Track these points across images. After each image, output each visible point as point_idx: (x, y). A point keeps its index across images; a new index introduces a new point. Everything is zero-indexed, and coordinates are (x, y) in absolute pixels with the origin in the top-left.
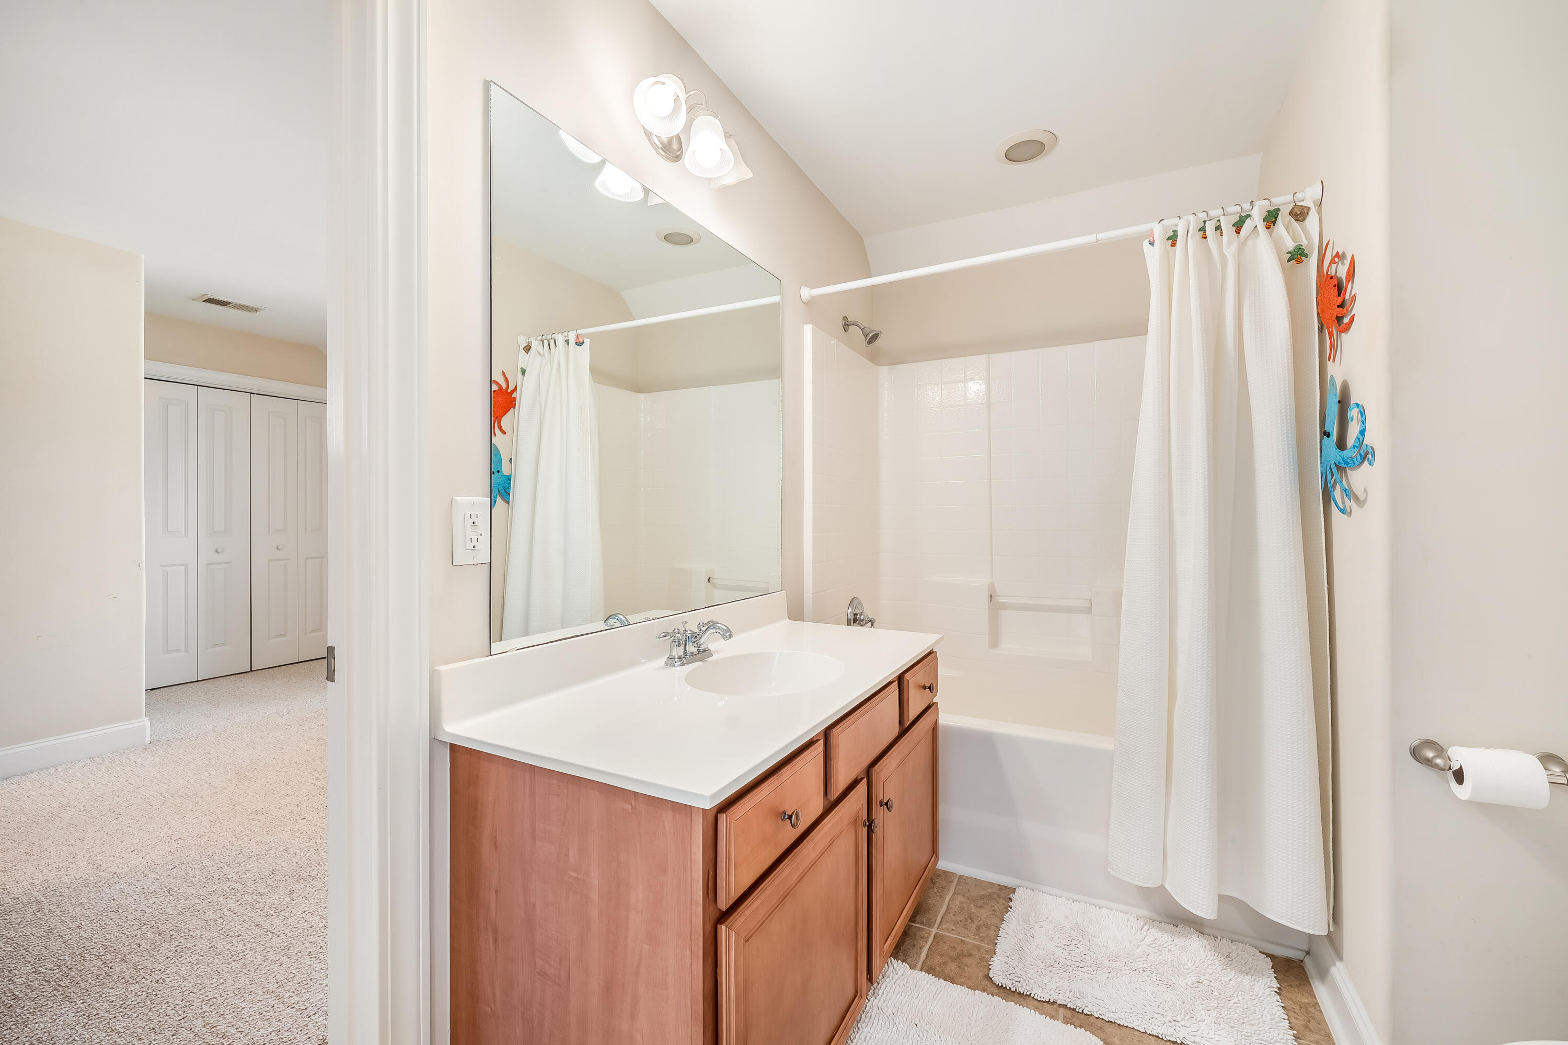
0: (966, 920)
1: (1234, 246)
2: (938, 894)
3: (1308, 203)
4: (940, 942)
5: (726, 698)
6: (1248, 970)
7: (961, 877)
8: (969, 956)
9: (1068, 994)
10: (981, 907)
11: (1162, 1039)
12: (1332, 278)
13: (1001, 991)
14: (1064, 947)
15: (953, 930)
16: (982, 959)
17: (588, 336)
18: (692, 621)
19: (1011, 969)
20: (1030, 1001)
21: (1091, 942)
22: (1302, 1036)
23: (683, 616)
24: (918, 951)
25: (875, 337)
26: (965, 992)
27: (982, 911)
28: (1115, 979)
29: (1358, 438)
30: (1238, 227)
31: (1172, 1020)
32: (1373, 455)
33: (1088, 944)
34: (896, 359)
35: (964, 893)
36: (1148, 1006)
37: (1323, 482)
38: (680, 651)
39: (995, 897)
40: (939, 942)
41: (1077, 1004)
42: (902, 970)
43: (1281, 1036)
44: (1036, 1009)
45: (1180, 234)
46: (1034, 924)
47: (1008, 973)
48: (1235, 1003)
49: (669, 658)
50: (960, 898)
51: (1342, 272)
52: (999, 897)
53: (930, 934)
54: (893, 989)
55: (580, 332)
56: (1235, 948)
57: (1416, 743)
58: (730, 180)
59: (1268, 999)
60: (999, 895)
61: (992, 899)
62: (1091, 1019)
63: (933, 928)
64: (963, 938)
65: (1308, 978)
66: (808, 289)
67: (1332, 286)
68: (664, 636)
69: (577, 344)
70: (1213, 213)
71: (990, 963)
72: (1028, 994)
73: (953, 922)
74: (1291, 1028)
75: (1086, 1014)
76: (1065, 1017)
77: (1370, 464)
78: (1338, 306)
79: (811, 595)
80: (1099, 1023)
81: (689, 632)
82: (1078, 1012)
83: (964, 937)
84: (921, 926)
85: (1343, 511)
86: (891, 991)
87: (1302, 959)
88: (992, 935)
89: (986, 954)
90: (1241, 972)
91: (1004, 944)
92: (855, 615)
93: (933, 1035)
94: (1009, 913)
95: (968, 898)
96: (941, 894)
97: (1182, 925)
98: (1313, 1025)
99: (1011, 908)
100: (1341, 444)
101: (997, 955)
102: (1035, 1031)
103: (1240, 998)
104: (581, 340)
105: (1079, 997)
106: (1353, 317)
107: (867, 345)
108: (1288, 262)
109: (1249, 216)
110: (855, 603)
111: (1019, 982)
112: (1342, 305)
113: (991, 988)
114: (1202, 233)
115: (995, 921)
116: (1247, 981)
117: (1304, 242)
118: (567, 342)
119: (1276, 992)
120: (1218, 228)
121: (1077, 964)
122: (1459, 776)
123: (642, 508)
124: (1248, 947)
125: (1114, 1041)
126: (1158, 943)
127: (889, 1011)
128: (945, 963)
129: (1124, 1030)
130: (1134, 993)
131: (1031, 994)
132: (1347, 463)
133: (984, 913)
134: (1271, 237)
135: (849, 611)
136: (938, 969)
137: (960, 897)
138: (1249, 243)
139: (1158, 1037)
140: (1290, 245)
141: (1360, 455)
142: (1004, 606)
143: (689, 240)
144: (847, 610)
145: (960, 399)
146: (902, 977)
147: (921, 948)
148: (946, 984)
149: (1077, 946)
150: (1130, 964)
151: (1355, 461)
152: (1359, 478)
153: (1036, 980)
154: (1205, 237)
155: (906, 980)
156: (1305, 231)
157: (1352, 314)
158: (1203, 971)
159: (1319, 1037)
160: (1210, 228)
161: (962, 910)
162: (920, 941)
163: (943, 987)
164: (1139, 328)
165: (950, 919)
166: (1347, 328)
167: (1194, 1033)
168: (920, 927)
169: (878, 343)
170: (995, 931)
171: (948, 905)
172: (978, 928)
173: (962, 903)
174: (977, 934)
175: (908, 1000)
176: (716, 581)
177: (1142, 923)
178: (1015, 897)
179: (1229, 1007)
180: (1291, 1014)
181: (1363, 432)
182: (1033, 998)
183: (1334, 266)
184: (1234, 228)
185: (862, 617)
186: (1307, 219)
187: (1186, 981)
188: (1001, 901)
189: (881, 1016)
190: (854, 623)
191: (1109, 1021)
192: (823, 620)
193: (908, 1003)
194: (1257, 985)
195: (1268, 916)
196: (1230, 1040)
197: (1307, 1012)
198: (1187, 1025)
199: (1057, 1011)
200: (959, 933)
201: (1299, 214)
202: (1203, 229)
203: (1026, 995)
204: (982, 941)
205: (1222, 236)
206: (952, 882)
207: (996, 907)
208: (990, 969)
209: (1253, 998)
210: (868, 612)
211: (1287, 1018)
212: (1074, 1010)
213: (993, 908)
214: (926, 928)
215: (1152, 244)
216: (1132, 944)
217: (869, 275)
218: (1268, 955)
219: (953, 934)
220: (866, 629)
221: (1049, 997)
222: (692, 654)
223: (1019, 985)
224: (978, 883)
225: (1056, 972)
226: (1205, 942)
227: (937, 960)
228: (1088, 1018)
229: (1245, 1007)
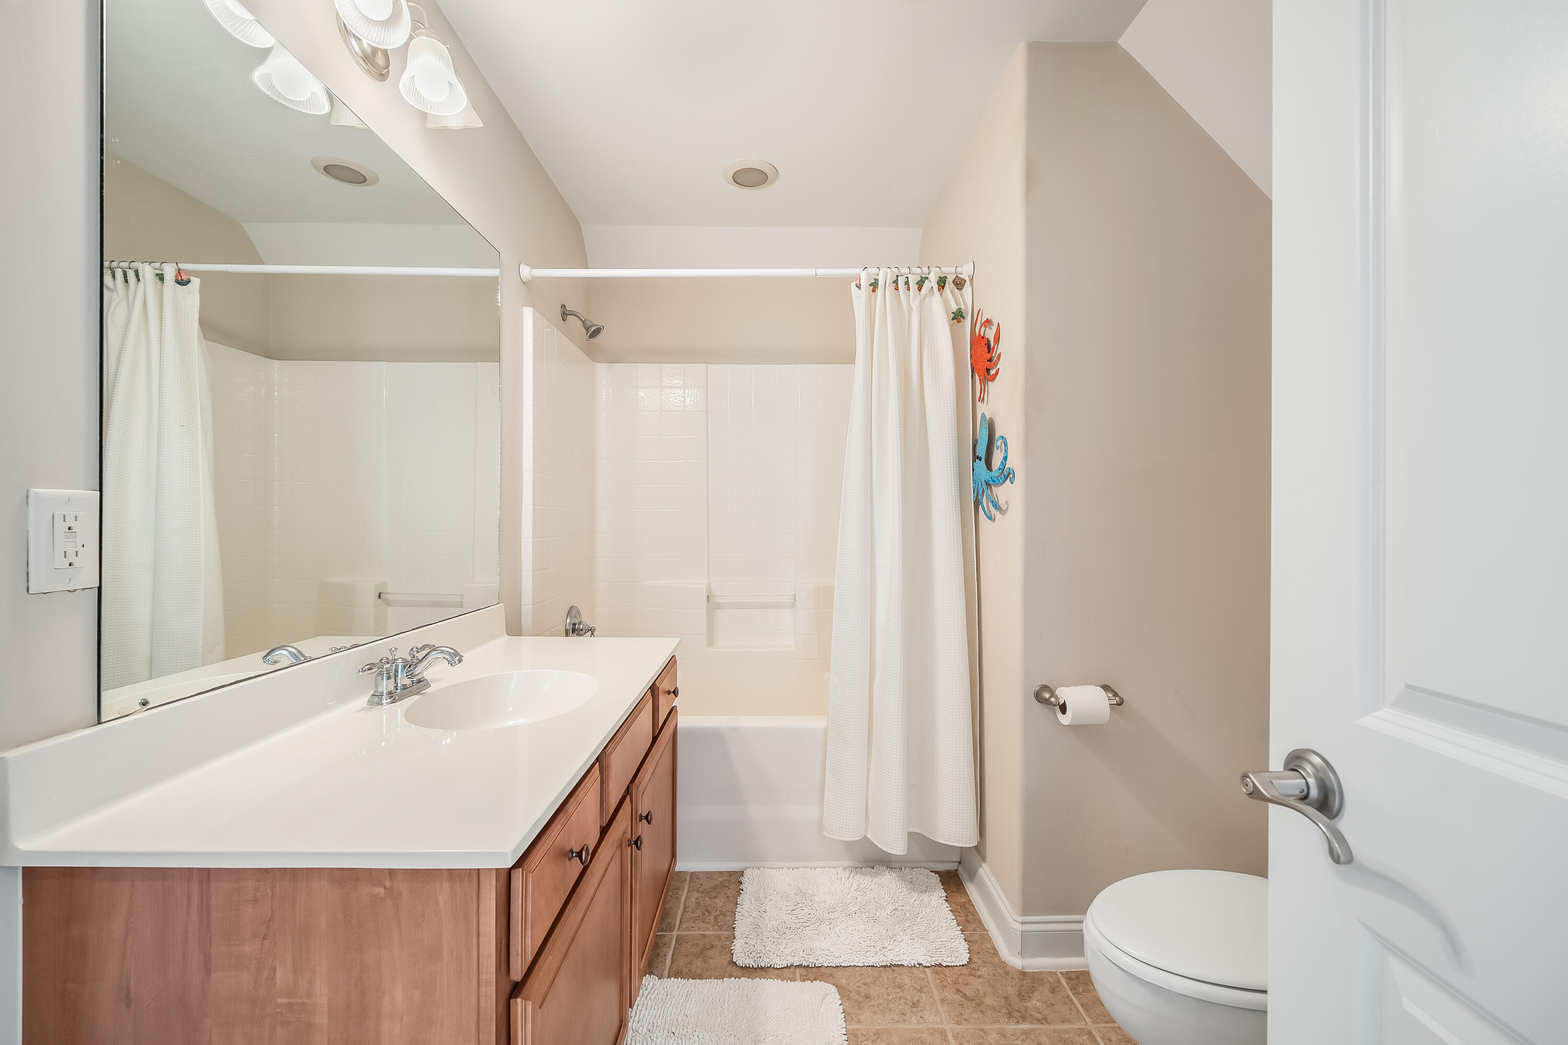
0: (703, 914)
1: (918, 300)
2: (674, 896)
3: (965, 277)
4: (683, 943)
5: (455, 734)
6: (926, 889)
7: (692, 874)
8: (711, 948)
9: (801, 954)
10: (716, 897)
11: (877, 967)
12: (983, 338)
13: (745, 971)
14: (792, 913)
15: (693, 927)
16: (723, 947)
17: (197, 274)
18: (403, 647)
19: (751, 947)
20: (772, 972)
21: (813, 901)
22: (965, 928)
23: (387, 642)
24: (663, 959)
25: (597, 332)
26: (715, 983)
27: (717, 901)
28: (836, 928)
29: (1002, 462)
30: (920, 285)
31: (881, 948)
32: (1014, 477)
33: (810, 904)
34: (613, 358)
35: (698, 888)
36: (862, 942)
37: (975, 495)
38: (386, 686)
39: (727, 884)
40: (681, 944)
41: (810, 961)
42: (651, 984)
43: (954, 934)
44: (777, 977)
45: (881, 282)
46: (765, 899)
47: (749, 953)
48: (921, 918)
49: (373, 695)
50: (696, 894)
51: (990, 334)
52: (730, 883)
53: (671, 939)
54: (645, 1006)
55: (181, 266)
56: (914, 873)
57: (1038, 689)
58: (455, 123)
59: (942, 907)
60: (729, 881)
61: (724, 887)
62: (822, 969)
63: (673, 931)
64: (703, 933)
65: (962, 883)
66: (529, 268)
67: (983, 344)
68: (369, 669)
69: (178, 282)
70: (904, 270)
71: (731, 948)
72: (769, 965)
73: (692, 920)
74: (958, 925)
75: (819, 967)
76: (801, 975)
77: (1011, 483)
78: (988, 361)
79: (531, 606)
80: (828, 971)
81: (400, 660)
82: (812, 967)
83: (704, 931)
84: (663, 933)
85: (990, 518)
86: (644, 1008)
87: (956, 868)
88: (729, 921)
89: (726, 941)
90: (921, 892)
91: (741, 928)
92: (574, 624)
93: (691, 1037)
94: (741, 896)
95: (702, 892)
96: (676, 896)
97: (877, 866)
98: (970, 917)
99: (742, 890)
100: (989, 466)
101: (737, 938)
102: (780, 997)
103: (924, 913)
104: (185, 278)
105: (810, 953)
106: (998, 370)
107: (589, 339)
108: (952, 320)
109: (927, 278)
110: (574, 612)
111: (760, 957)
112: (990, 360)
113: (737, 972)
114: (895, 285)
115: (730, 907)
116: (925, 897)
117: (963, 307)
118: (161, 277)
119: (945, 900)
120: (907, 283)
121: (804, 925)
122: (1063, 708)
123: (276, 507)
124: (923, 870)
125: (842, 983)
126: (862, 886)
127: (645, 1030)
128: (690, 963)
129: (848, 969)
130: (851, 935)
131: (771, 965)
132: (994, 481)
133: (719, 902)
134: (941, 296)
135: (568, 621)
136: (685, 970)
137: (694, 893)
138: (927, 299)
139: (873, 966)
140: (954, 308)
141: (1004, 475)
142: (718, 606)
143: (361, 180)
144: (565, 620)
145: (679, 405)
146: (653, 991)
147: (665, 955)
148: (696, 983)
149: (802, 908)
150: (844, 911)
151: (1000, 480)
152: (1003, 492)
153: (773, 950)
154: (897, 289)
155: (656, 991)
156: (962, 296)
157: (997, 368)
158: (896, 899)
159: (974, 926)
160: (901, 281)
161: (698, 904)
162: (663, 949)
163: (693, 987)
164: (848, 358)
165: (689, 917)
166: (993, 378)
167: (898, 953)
168: (661, 935)
169: (598, 339)
170: (731, 916)
171: (685, 905)
172: (716, 918)
173: (697, 898)
174: (716, 925)
175: (662, 1011)
176: (390, 597)
177: (848, 873)
178: (744, 880)
179: (918, 923)
180: (956, 914)
181: (1005, 458)
182: (773, 968)
183: (983, 328)
184: (917, 286)
185: (581, 626)
186: (964, 289)
187: (886, 912)
188: (732, 886)
189: (638, 1038)
190: (573, 633)
191: (836, 966)
192: (544, 633)
193: (662, 1014)
194: (933, 898)
195: (940, 841)
196: (922, 949)
197: (965, 908)
198: (893, 948)
199: (794, 973)
200: (699, 929)
201: (959, 284)
202: (896, 282)
203: (767, 967)
204: (721, 929)
205: (909, 290)
206: (685, 881)
207: (729, 894)
208: (733, 954)
209: (932, 910)
210: (586, 620)
211: (954, 918)
212: (808, 966)
213: (726, 895)
214: (666, 933)
215: (859, 287)
216: (844, 893)
217: (586, 267)
218: (936, 872)
219: (694, 931)
220: (586, 639)
221: (787, 962)
222: (405, 687)
223: (761, 960)
224: (709, 875)
225: (789, 937)
226: (895, 875)
227: (682, 961)
228: (819, 970)
229: (928, 919)
